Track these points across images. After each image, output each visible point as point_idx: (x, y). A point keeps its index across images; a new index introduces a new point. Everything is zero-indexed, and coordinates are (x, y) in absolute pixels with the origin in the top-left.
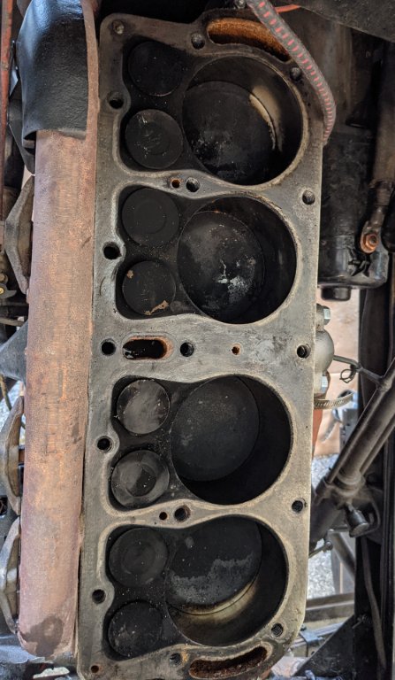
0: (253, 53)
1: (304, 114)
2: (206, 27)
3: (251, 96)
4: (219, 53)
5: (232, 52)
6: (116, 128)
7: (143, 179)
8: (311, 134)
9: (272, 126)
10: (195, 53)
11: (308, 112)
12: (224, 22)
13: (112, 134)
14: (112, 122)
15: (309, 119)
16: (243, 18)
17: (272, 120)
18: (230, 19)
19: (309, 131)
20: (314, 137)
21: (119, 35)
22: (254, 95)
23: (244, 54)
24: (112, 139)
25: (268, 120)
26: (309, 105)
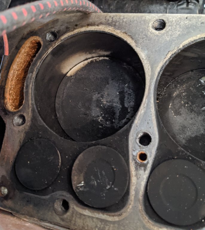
0: (32, 72)
1: (83, 29)
2: (10, 112)
3: (68, 75)
4: (30, 102)
5: (30, 91)
6: (87, 212)
7: (137, 191)
8: (101, 23)
9: (91, 59)
10: (28, 124)
11: (82, 26)
12: (7, 96)
13: (92, 218)
14: (81, 214)
15: (88, 25)
16: (6, 80)
17: (87, 59)
18: (6, 90)
19: (98, 25)
20: (103, 20)
21: (9, 192)
22: (67, 73)
23: (33, 80)
24: (97, 218)
25: (86, 62)
26: (76, 25)
